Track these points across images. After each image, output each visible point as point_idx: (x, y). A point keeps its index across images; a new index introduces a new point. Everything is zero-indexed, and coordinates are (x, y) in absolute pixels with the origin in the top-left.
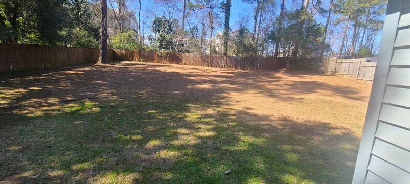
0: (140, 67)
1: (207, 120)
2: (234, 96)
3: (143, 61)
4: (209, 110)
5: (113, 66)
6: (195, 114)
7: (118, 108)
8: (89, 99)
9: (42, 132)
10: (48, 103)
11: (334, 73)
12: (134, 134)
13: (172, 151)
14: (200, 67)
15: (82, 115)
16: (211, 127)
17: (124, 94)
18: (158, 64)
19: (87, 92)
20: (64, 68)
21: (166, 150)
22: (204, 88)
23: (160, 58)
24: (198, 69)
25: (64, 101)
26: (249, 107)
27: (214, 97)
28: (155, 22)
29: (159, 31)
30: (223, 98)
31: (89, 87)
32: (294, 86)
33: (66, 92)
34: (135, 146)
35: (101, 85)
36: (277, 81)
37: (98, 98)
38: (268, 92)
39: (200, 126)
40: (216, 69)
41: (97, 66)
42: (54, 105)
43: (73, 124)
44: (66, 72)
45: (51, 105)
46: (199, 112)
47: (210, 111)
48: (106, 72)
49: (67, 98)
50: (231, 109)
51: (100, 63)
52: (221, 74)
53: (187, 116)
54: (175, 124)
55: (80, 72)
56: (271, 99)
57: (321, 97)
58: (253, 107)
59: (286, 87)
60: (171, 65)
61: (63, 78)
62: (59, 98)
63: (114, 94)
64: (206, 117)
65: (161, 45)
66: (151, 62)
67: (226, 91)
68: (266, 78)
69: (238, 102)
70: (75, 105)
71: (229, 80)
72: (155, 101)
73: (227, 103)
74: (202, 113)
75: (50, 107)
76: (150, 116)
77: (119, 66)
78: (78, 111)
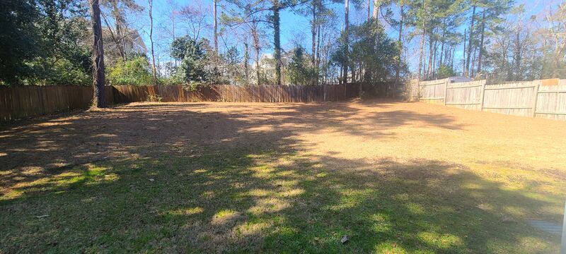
0: (161, 109)
1: (284, 173)
2: (307, 137)
3: (162, 101)
4: (281, 159)
5: (117, 110)
6: (264, 167)
7: (145, 171)
8: (93, 162)
9: (31, 223)
10: (24, 176)
11: (418, 99)
12: (188, 207)
13: (255, 223)
14: (247, 103)
15: (91, 187)
16: (294, 182)
17: (148, 149)
18: (185, 103)
19: (87, 152)
20: (35, 119)
21: (246, 223)
22: (262, 131)
23: (187, 94)
24: (246, 107)
25: (52, 169)
26: (332, 150)
27: (281, 143)
28: (175, 44)
29: (182, 56)
30: (294, 142)
31: (89, 145)
32: (377, 119)
33: (52, 156)
34: (197, 224)
35: (108, 140)
36: (354, 114)
37: (108, 159)
38: (347, 129)
39: (279, 183)
40: (269, 104)
41: (91, 112)
42: (36, 177)
43: (80, 204)
44: (41, 125)
45: (29, 178)
46: (268, 163)
47: (284, 161)
48: (109, 120)
49: (56, 164)
50: (310, 155)
51: (95, 108)
52: (279, 111)
53: (254, 172)
54: (242, 185)
55: (66, 123)
56: (356, 138)
57: (413, 129)
58: (337, 150)
59: (369, 121)
60: (204, 102)
61: (41, 134)
62: (42, 165)
63: (132, 152)
64: (282, 171)
65: (188, 75)
66: (174, 101)
67: (293, 133)
68: (339, 112)
69: (315, 144)
70: (74, 174)
71: (292, 117)
72: (199, 156)
73: (301, 148)
74: (272, 164)
75: (30, 181)
76: (200, 178)
77: (126, 110)
78: (80, 183)
